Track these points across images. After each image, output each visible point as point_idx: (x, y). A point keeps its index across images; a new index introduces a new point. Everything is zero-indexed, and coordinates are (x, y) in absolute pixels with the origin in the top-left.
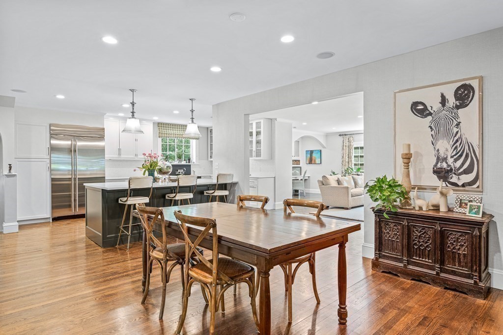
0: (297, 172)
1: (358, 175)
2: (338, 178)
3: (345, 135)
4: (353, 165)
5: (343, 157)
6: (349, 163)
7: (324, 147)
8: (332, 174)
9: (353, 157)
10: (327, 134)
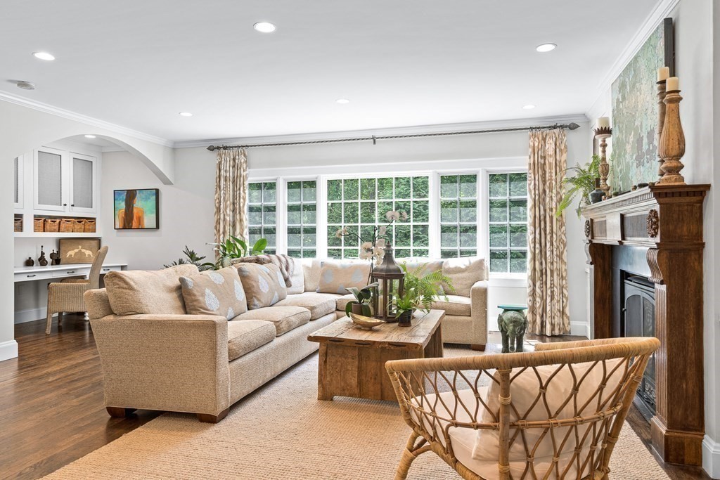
0: (88, 253)
1: (258, 261)
2: (182, 280)
3: (225, 148)
4: (246, 231)
5: (218, 209)
6: (234, 226)
7: (167, 182)
8: (187, 259)
9: (246, 209)
10: (175, 143)
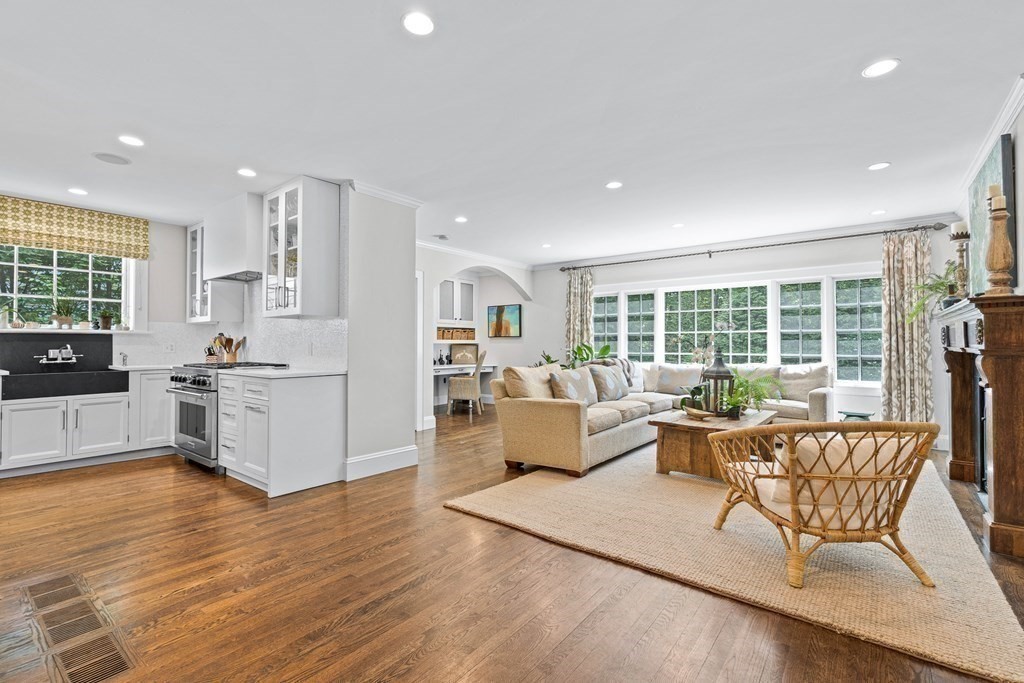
0: (470, 355)
1: (605, 364)
2: (551, 375)
3: (574, 269)
4: (592, 339)
5: (569, 320)
6: (582, 334)
7: (527, 298)
8: (544, 361)
9: (592, 320)
10: (534, 266)
